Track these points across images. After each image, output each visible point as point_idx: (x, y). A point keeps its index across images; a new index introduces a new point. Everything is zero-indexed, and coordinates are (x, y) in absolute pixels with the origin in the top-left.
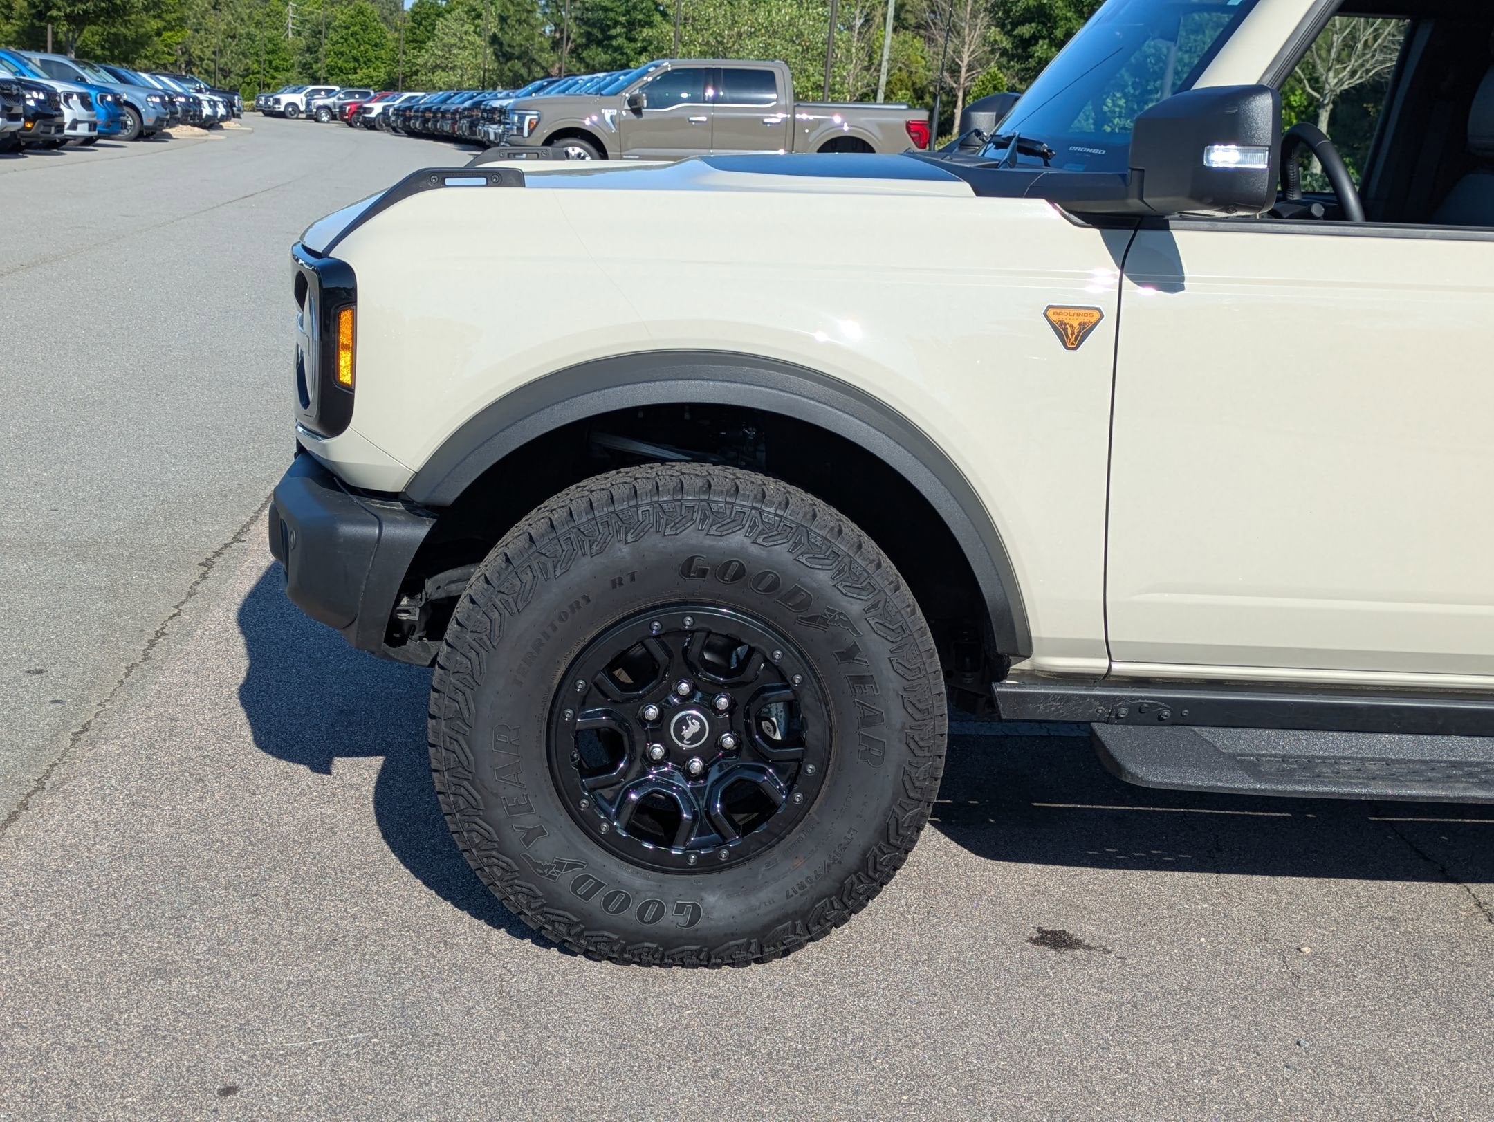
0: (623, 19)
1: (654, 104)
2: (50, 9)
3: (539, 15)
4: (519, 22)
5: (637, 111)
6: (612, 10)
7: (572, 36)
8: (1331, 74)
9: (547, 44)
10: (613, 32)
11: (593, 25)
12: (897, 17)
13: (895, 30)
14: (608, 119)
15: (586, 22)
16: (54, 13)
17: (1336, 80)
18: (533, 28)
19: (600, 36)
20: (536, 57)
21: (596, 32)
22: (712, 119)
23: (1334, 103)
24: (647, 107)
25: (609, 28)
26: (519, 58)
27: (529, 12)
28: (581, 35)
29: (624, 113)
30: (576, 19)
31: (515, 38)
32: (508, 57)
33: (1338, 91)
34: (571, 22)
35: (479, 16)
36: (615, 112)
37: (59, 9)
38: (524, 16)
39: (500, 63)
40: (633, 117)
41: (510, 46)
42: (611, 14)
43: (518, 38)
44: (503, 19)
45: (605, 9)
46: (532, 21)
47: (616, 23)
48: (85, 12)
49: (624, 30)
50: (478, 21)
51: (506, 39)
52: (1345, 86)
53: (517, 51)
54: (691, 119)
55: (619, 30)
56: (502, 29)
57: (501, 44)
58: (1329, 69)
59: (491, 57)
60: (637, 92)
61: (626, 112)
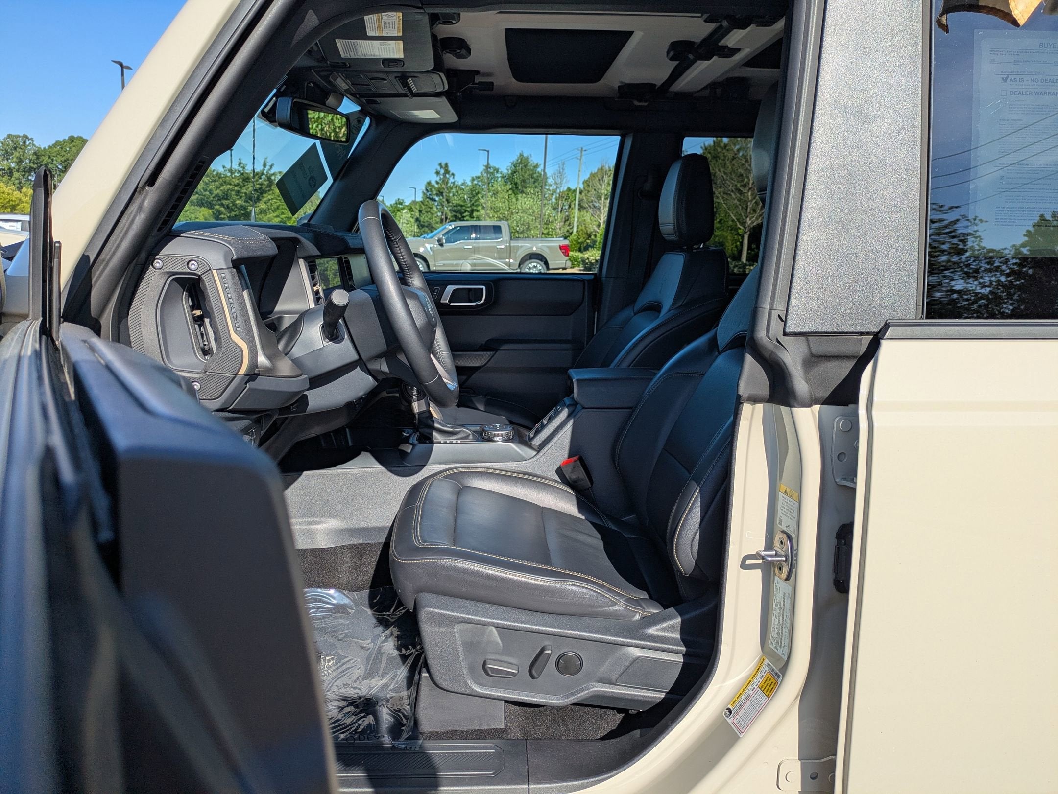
0: (468, 209)
1: (448, 241)
2: (220, 214)
3: (435, 209)
4: (427, 212)
5: (441, 245)
6: (464, 206)
7: (449, 217)
8: (748, 219)
9: (438, 220)
10: (465, 215)
11: (456, 212)
12: (579, 204)
13: (579, 209)
14: (429, 249)
15: (454, 211)
16: (222, 216)
17: (750, 222)
18: (432, 214)
19: (460, 217)
20: (434, 226)
21: (459, 215)
22: (474, 247)
23: (750, 230)
24: (446, 243)
25: (463, 213)
26: (427, 227)
27: (430, 208)
28: (452, 217)
29: (436, 246)
30: (450, 210)
31: (425, 218)
32: (423, 226)
33: (752, 226)
34: (448, 212)
35: (413, 211)
36: (432, 245)
37: (225, 214)
38: (429, 209)
39: (420, 229)
40: (440, 247)
41: (423, 222)
42: (464, 208)
43: (426, 219)
44: (420, 211)
45: (462, 206)
46: (432, 211)
47: (466, 211)
48: (235, 215)
49: (469, 214)
50: (413, 213)
51: (422, 219)
52: (755, 224)
53: (426, 224)
54: (466, 247)
55: (467, 214)
56: (420, 215)
57: (420, 221)
58: (747, 217)
59: (416, 227)
60: (441, 236)
61: (436, 245)
